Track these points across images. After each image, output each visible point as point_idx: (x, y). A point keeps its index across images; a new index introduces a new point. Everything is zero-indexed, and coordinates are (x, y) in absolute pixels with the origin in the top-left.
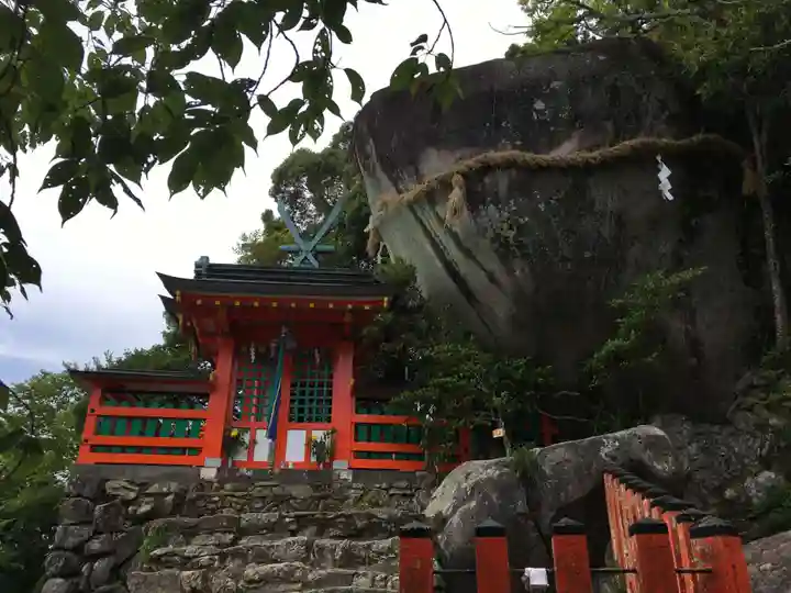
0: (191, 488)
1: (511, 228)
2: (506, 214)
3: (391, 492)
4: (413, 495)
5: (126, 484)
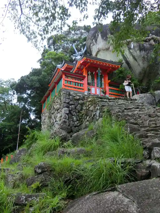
0: (84, 95)
1: (146, 56)
2: (146, 53)
5: (73, 93)
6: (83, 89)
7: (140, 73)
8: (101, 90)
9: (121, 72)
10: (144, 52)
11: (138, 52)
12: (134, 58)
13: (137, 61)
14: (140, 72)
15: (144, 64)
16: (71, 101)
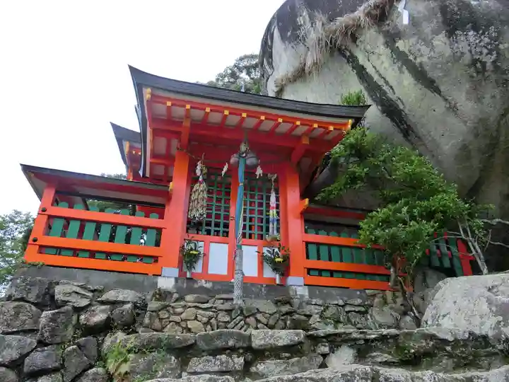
0: (149, 297)
1: (490, 53)
2: (487, 40)
3: (348, 309)
4: (366, 312)
5: (78, 290)
6: (156, 259)
7: (464, 152)
8: (265, 250)
9: (359, 152)
10: (471, 33)
11: (440, 41)
12: (420, 75)
13: (437, 90)
14: (464, 148)
15: (479, 100)
16: (42, 343)
